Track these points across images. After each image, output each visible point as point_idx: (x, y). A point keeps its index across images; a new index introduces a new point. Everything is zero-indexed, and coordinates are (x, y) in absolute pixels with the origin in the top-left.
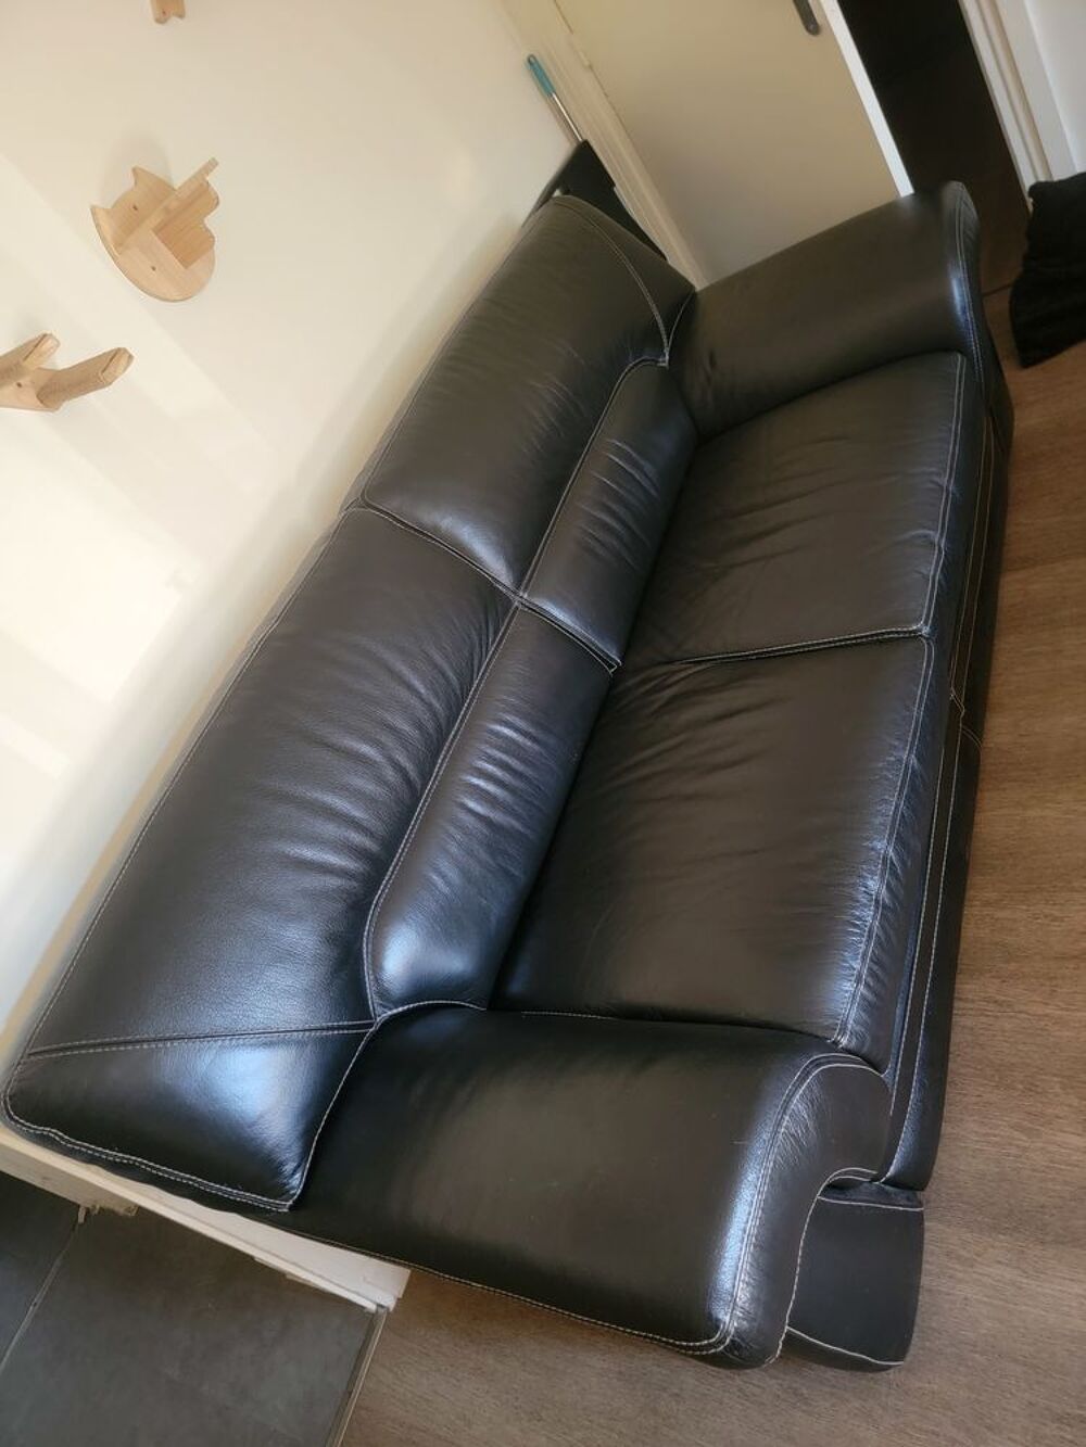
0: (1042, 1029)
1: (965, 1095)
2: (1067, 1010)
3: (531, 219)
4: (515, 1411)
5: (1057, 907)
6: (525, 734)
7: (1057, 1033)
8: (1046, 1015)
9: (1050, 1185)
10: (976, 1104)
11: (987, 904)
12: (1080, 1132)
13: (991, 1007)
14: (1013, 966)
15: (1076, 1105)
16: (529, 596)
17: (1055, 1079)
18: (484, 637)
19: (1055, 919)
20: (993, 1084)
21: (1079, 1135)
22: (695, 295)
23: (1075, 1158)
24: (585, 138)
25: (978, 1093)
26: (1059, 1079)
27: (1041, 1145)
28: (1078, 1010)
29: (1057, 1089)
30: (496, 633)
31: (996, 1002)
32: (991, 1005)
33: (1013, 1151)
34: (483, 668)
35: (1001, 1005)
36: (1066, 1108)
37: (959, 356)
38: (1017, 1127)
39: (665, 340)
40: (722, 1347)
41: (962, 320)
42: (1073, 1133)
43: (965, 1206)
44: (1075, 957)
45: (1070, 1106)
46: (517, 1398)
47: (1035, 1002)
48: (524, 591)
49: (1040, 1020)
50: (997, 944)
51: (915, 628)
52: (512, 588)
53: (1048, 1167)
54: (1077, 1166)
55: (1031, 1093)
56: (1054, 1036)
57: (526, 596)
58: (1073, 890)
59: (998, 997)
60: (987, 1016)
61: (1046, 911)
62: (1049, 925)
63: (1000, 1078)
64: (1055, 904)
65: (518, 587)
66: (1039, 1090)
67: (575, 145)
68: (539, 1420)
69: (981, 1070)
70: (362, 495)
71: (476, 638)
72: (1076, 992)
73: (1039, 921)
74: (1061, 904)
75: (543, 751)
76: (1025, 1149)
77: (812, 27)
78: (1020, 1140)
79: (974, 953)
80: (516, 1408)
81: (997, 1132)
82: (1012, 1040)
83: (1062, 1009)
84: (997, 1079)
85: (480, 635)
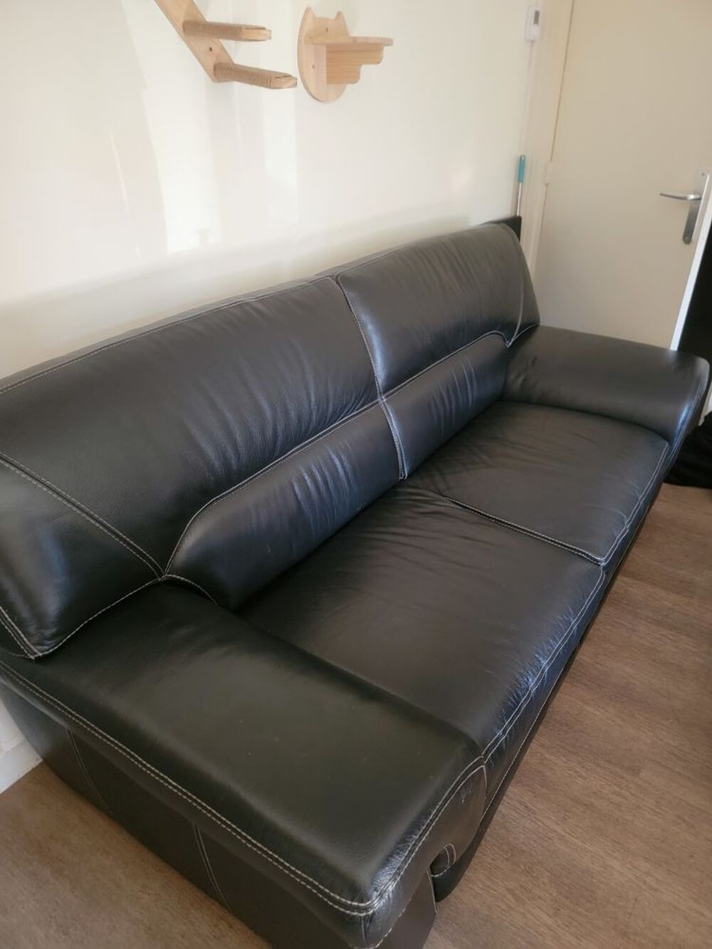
0: (549, 839)
1: (485, 855)
2: (569, 834)
3: (486, 225)
4: (49, 918)
5: (584, 770)
6: (346, 473)
7: (558, 845)
8: (555, 831)
9: (519, 939)
10: (490, 864)
11: (543, 746)
12: (551, 915)
13: (522, 808)
14: (544, 790)
15: (555, 895)
16: (387, 401)
17: (547, 874)
18: (357, 402)
19: (581, 776)
20: (506, 857)
21: (548, 915)
22: (537, 326)
23: (542, 929)
24: (522, 215)
25: (494, 858)
26: (549, 875)
27: (522, 910)
28: (576, 838)
29: (546, 880)
30: (362, 406)
31: (526, 807)
32: (522, 807)
33: (504, 906)
34: (345, 418)
35: (529, 811)
36: (548, 896)
37: (667, 444)
38: (510, 891)
39: (516, 333)
40: (364, 914)
41: (679, 428)
42: (546, 913)
43: (456, 927)
44: (585, 805)
45: (550, 894)
46: (55, 910)
47: (550, 818)
48: (386, 397)
49: (550, 832)
50: (539, 772)
51: (599, 559)
52: (382, 391)
53: (521, 926)
54: (541, 935)
55: (527, 874)
56: (556, 846)
57: (385, 400)
58: (598, 766)
59: (529, 805)
60: (517, 812)
61: (578, 770)
62: (575, 778)
63: (512, 855)
64: (583, 767)
65: (384, 393)
66: (534, 875)
67: (513, 215)
68: (65, 934)
69: (501, 844)
70: (337, 276)
71: (353, 399)
72: (578, 826)
73: (570, 772)
74: (587, 769)
75: (348, 491)
76: (510, 907)
77: (687, 238)
78: (511, 901)
79: (524, 770)
80: (51, 917)
81: (496, 889)
82: (527, 835)
83: (566, 832)
84: (509, 855)
85: (356, 398)
